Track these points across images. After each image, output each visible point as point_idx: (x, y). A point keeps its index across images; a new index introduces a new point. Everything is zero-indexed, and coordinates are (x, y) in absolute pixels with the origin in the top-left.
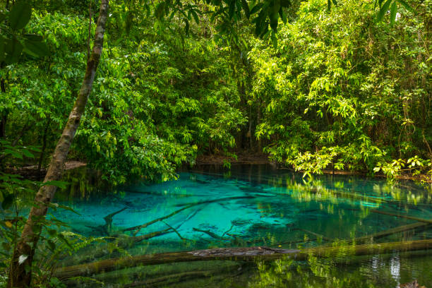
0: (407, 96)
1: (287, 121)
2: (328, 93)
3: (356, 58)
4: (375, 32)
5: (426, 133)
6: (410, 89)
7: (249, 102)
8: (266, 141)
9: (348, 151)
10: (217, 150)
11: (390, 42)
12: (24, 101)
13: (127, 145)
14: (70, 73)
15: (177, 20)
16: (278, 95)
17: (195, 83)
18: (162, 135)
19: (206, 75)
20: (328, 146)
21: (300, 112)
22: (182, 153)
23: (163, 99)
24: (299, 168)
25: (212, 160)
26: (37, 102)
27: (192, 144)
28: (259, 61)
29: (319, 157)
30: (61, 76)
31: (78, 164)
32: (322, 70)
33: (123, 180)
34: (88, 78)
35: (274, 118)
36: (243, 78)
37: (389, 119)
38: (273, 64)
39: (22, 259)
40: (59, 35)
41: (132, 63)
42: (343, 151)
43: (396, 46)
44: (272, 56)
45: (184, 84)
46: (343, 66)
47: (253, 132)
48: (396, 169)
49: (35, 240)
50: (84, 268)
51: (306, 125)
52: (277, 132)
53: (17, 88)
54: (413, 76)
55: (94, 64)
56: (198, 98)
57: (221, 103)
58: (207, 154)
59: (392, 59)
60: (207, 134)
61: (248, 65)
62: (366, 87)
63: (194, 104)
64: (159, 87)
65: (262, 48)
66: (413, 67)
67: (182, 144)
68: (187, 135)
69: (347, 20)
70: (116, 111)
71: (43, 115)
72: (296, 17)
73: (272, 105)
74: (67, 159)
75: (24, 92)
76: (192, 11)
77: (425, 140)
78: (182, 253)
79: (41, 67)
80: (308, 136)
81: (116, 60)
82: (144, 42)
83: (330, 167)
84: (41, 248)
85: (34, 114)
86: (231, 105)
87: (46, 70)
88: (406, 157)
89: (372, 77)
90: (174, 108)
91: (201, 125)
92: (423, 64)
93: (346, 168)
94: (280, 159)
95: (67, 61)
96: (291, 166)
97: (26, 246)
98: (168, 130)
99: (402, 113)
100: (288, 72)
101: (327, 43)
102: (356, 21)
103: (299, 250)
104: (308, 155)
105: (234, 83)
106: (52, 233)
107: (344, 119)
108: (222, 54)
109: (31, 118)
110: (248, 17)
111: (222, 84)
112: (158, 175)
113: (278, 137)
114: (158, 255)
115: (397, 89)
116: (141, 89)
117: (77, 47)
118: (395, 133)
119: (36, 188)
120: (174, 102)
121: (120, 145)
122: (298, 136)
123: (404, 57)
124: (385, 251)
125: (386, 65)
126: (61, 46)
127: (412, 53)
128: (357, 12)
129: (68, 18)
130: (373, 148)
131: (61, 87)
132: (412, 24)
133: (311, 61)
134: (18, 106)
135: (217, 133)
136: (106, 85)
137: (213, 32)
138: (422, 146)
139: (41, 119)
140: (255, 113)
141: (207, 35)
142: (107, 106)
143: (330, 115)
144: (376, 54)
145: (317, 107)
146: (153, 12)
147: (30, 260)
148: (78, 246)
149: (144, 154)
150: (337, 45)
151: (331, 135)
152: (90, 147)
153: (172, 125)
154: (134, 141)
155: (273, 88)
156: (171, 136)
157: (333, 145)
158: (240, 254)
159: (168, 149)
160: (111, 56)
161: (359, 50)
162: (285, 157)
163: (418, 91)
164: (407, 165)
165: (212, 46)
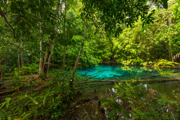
0: (148, 48)
1: (121, 54)
2: (130, 48)
3: (136, 40)
4: (140, 35)
5: (153, 56)
6: (149, 46)
7: (113, 51)
8: (116, 58)
9: (134, 60)
10: (106, 60)
11: (144, 37)
12: (70, 52)
13: (89, 60)
14: (78, 46)
15: (98, 35)
16: (118, 49)
17: (102, 47)
18: (95, 58)
19: (103, 46)
20: (130, 59)
21: (123, 52)
22: (99, 61)
23: (95, 51)
24: (123, 64)
25: (105, 62)
26: (73, 52)
27: (101, 59)
28: (114, 42)
29: (128, 61)
30: (77, 47)
31: (80, 63)
32: (128, 43)
33: (88, 66)
34: (82, 47)
35: (118, 54)
36: (111, 46)
37: (144, 53)
38: (117, 43)
39: (71, 80)
40: (76, 40)
41: (90, 44)
42: (133, 60)
43: (145, 37)
44: (117, 41)
45: (99, 47)
46: (133, 42)
47: (113, 57)
48: (146, 64)
49: (73, 77)
50: (81, 82)
51: (125, 55)
52: (119, 56)
53: (69, 50)
54: (150, 44)
55: (83, 44)
56: (102, 50)
57: (107, 51)
58: (104, 61)
59: (145, 40)
60: (104, 57)
61: (112, 43)
62: (138, 47)
63: (101, 51)
64: (95, 48)
65: (115, 40)
66: (150, 42)
67: (99, 59)
68: (100, 57)
69: (134, 32)
70: (87, 53)
71: (74, 54)
72: (122, 33)
73: (117, 51)
74: (78, 62)
75: (70, 50)
76: (101, 33)
77: (153, 58)
78: (100, 80)
79: (73, 46)
80: (125, 57)
81: (87, 44)
82: (92, 40)
83: (130, 64)
84: (75, 78)
85: (72, 54)
86: (109, 51)
87: (74, 46)
88: (148, 61)
89: (140, 44)
90: (97, 52)
91: (103, 55)
92: (152, 41)
93: (134, 64)
94: (119, 62)
95: (78, 44)
96: (122, 63)
97: (72, 78)
98: (96, 57)
99: (147, 52)
100: (121, 44)
101: (129, 38)
102: (136, 33)
103: (123, 81)
104: (125, 61)
105: (109, 47)
106: (76, 76)
107: (133, 54)
108: (107, 41)
109: (72, 55)
110: (113, 34)
111: (107, 47)
112: (95, 65)
113: (119, 57)
114: (95, 81)
115: (146, 47)
116: (91, 49)
117: (79, 42)
118: (145, 56)
119: (73, 68)
120: (97, 51)
121: (88, 60)
122: (123, 57)
123: (147, 40)
124: (143, 81)
125: (143, 42)
126: (77, 42)
127: (149, 39)
128: (136, 31)
129: (78, 36)
130: (140, 59)
131: (77, 49)
132: (150, 32)
133: (126, 42)
134: (69, 53)
135: (106, 57)
136: (85, 48)
137: (105, 37)
138: (152, 59)
139: (73, 55)
140: (114, 53)
141: (104, 38)
142: (85, 52)
143: (130, 53)
144: (141, 39)
145: (127, 51)
146: (93, 34)
147: (72, 80)
148: (81, 78)
149: (92, 61)
150: (132, 38)
151: (130, 57)
152: (82, 60)
153: (97, 55)
154: (90, 59)
155: (118, 48)
156: (97, 58)
157: (131, 59)
158: (111, 81)
159: (97, 60)
160: (86, 43)
161: (137, 39)
162: (120, 61)
163: (151, 47)
164: (148, 63)
165: (105, 40)
